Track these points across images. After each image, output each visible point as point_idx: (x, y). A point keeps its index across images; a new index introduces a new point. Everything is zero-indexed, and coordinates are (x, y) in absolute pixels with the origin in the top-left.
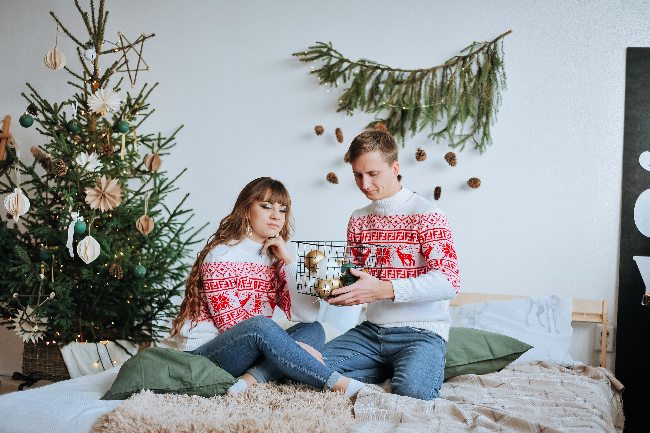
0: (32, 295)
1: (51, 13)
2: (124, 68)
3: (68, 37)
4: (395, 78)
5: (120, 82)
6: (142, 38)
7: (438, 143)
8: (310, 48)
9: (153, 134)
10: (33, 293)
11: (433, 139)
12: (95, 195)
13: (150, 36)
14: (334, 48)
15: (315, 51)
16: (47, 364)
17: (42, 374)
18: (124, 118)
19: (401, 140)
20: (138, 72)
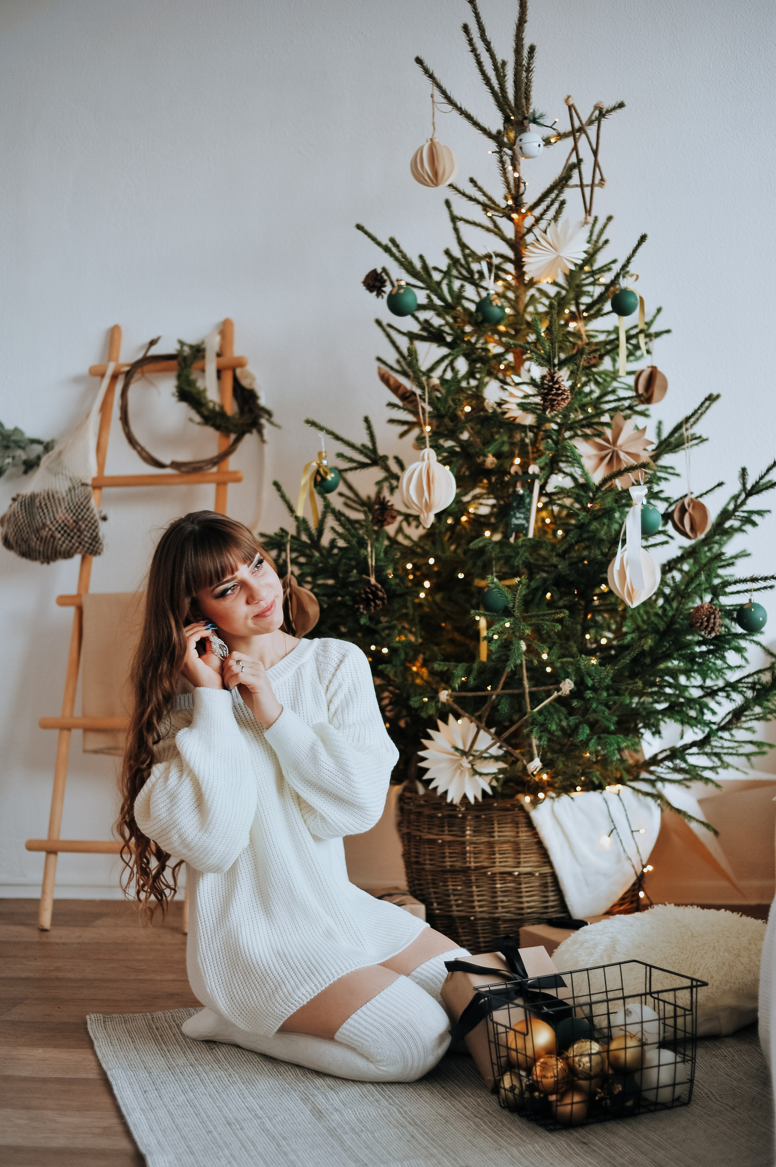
0: (499, 690)
1: (419, 61)
3: (456, 113)
6: (597, 113)
10: (501, 686)
12: (595, 455)
13: (614, 109)
16: (496, 849)
17: (485, 873)
20: (595, 189)
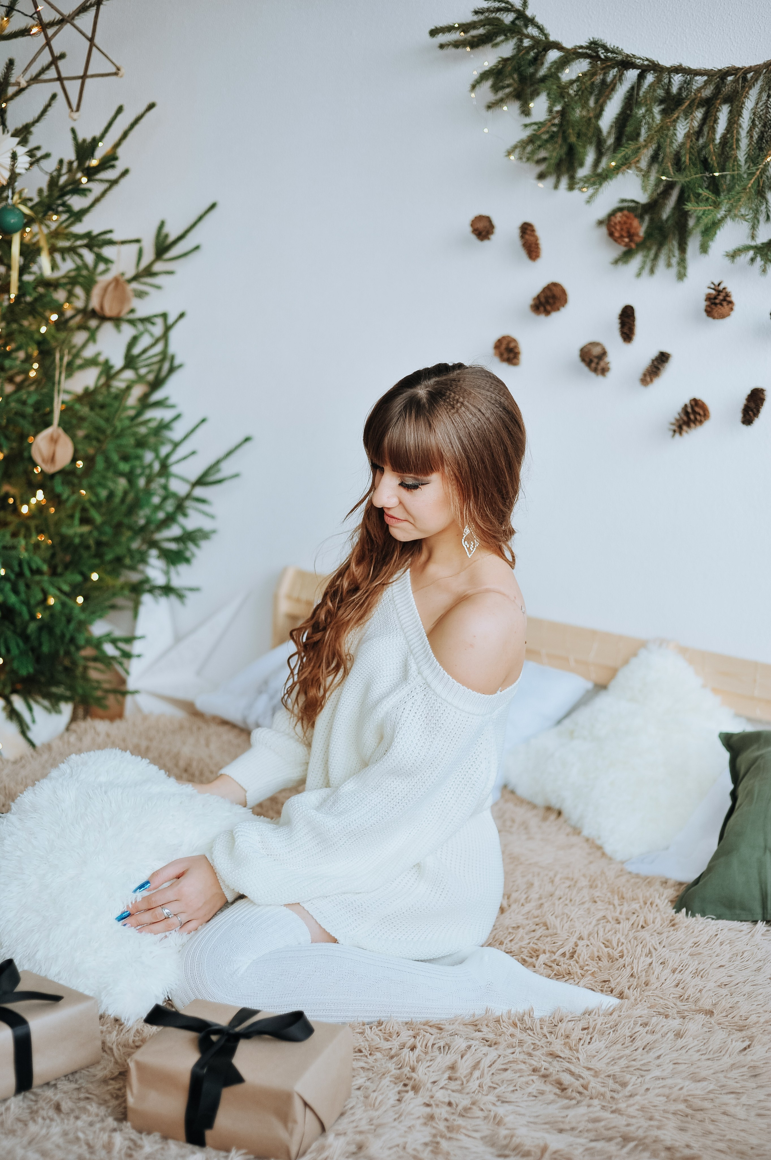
2: (52, 73)
4: (674, 90)
5: (49, 105)
7: (764, 271)
8: (476, 12)
9: (111, 231)
11: (753, 260)
14: (529, 13)
15: (487, 19)
18: (12, 199)
19: (674, 261)
20: (88, 81)
